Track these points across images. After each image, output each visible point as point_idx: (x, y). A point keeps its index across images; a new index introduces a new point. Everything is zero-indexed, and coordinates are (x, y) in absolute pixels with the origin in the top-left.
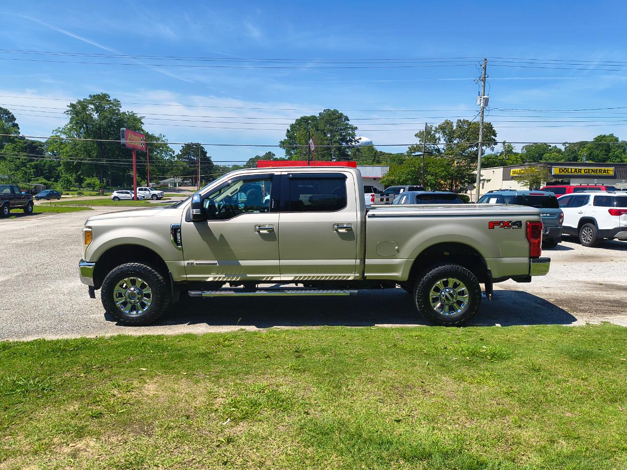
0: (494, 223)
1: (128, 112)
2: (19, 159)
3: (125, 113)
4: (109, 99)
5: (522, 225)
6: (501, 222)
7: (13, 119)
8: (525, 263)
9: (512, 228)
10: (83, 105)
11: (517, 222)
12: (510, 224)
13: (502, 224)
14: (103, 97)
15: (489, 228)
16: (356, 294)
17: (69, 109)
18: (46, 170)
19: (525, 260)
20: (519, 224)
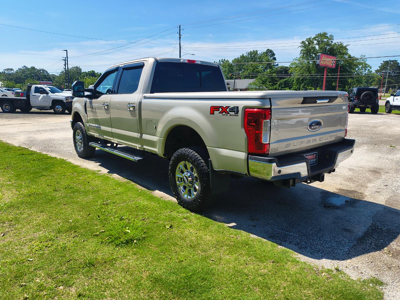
0: (214, 108)
1: (338, 42)
2: (264, 77)
3: (336, 43)
4: (327, 36)
5: (238, 112)
6: (220, 107)
7: (274, 54)
8: (243, 159)
9: (229, 114)
10: (310, 41)
11: (234, 108)
12: (228, 110)
13: (221, 110)
14: (324, 35)
15: (210, 114)
16: (136, 161)
17: (301, 45)
18: (290, 84)
19: (242, 155)
20: (235, 110)
